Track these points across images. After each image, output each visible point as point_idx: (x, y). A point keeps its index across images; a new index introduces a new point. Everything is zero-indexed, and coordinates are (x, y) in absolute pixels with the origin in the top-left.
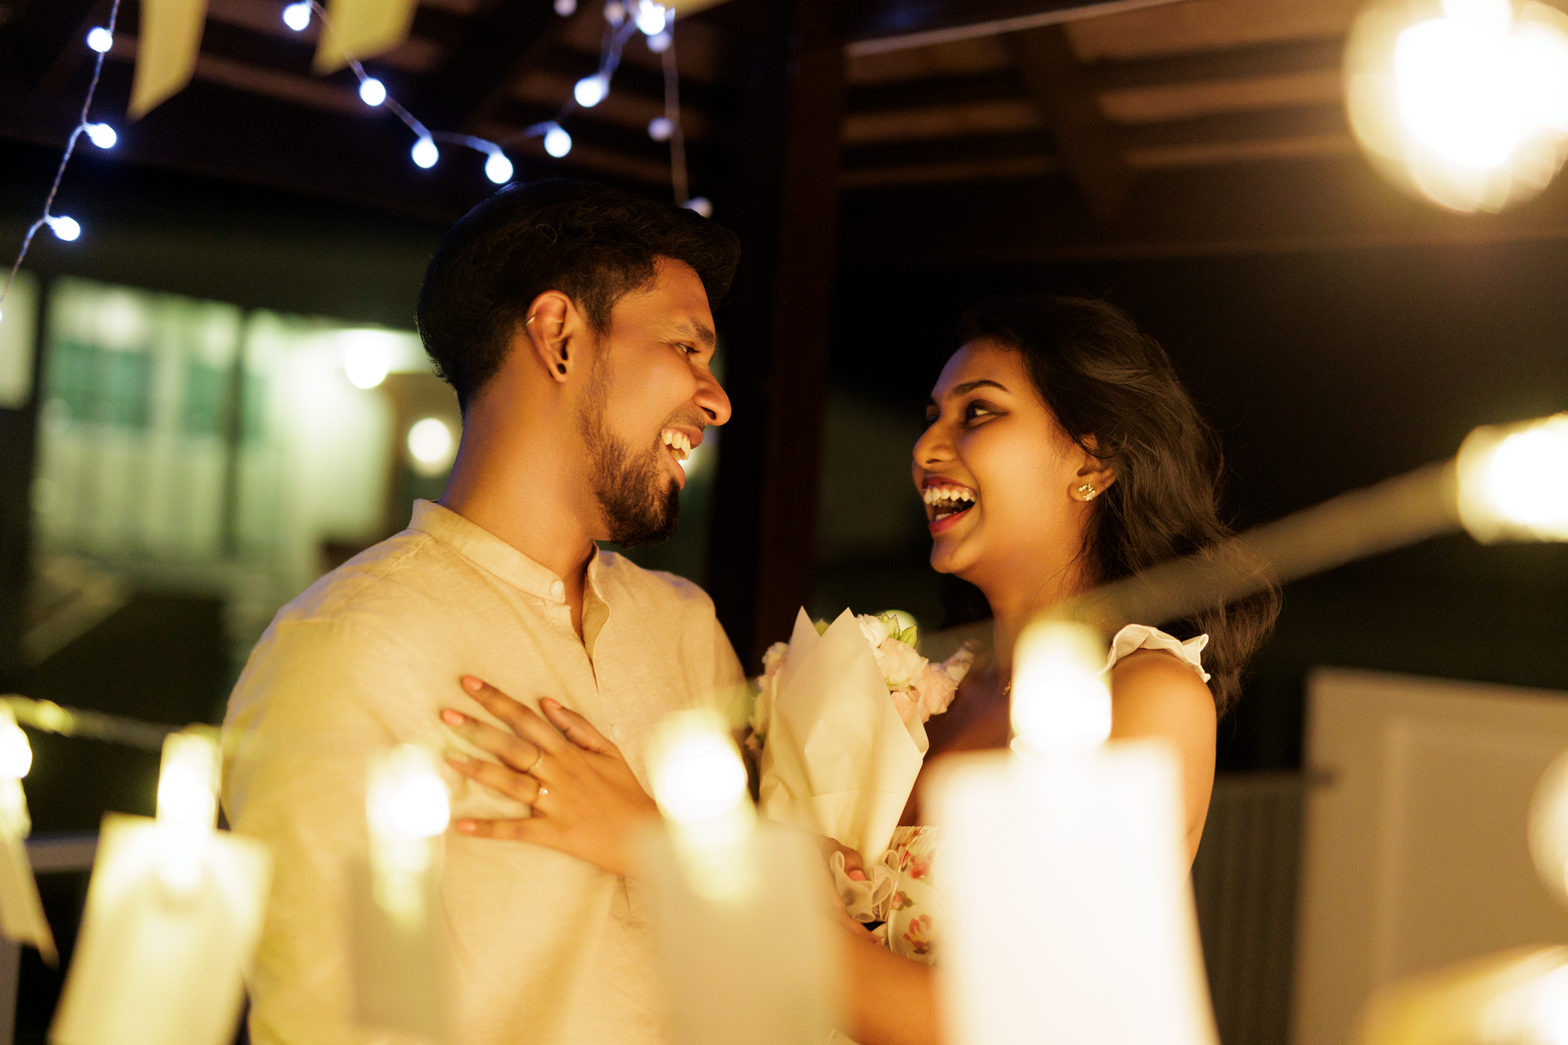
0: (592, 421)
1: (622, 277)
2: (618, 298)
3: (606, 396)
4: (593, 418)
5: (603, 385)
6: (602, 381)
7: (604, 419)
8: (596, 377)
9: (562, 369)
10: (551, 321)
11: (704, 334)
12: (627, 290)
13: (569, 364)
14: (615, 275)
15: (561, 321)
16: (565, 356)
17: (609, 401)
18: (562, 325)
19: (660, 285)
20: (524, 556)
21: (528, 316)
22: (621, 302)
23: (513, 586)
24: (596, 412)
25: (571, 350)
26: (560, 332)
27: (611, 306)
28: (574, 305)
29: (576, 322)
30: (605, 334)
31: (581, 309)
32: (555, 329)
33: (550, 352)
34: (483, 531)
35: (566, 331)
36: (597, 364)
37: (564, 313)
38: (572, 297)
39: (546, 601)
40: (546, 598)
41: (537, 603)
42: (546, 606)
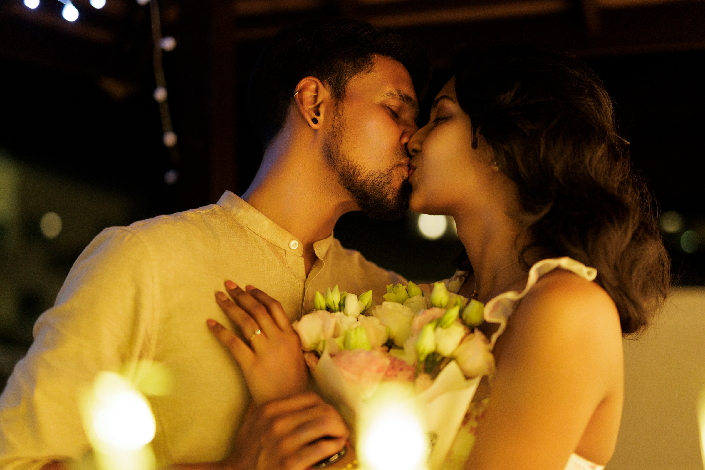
0: (333, 151)
1: (352, 66)
2: (349, 78)
3: (342, 136)
4: (334, 149)
5: (339, 130)
6: (339, 127)
7: (341, 150)
8: (336, 125)
9: (315, 121)
10: (308, 95)
11: (406, 98)
12: (355, 73)
13: (321, 119)
14: (347, 66)
15: (315, 95)
16: (318, 114)
17: (344, 140)
18: (316, 97)
19: (376, 70)
20: (272, 222)
21: (295, 92)
22: (352, 80)
23: (264, 239)
24: (335, 145)
25: (322, 110)
26: (316, 101)
27: (345, 84)
28: (323, 85)
29: (325, 94)
30: (341, 101)
31: (327, 86)
32: (311, 100)
33: (308, 112)
34: (250, 205)
35: (319, 100)
36: (336, 118)
37: (317, 90)
38: (321, 80)
39: (286, 251)
40: (287, 249)
41: (280, 251)
42: (286, 254)
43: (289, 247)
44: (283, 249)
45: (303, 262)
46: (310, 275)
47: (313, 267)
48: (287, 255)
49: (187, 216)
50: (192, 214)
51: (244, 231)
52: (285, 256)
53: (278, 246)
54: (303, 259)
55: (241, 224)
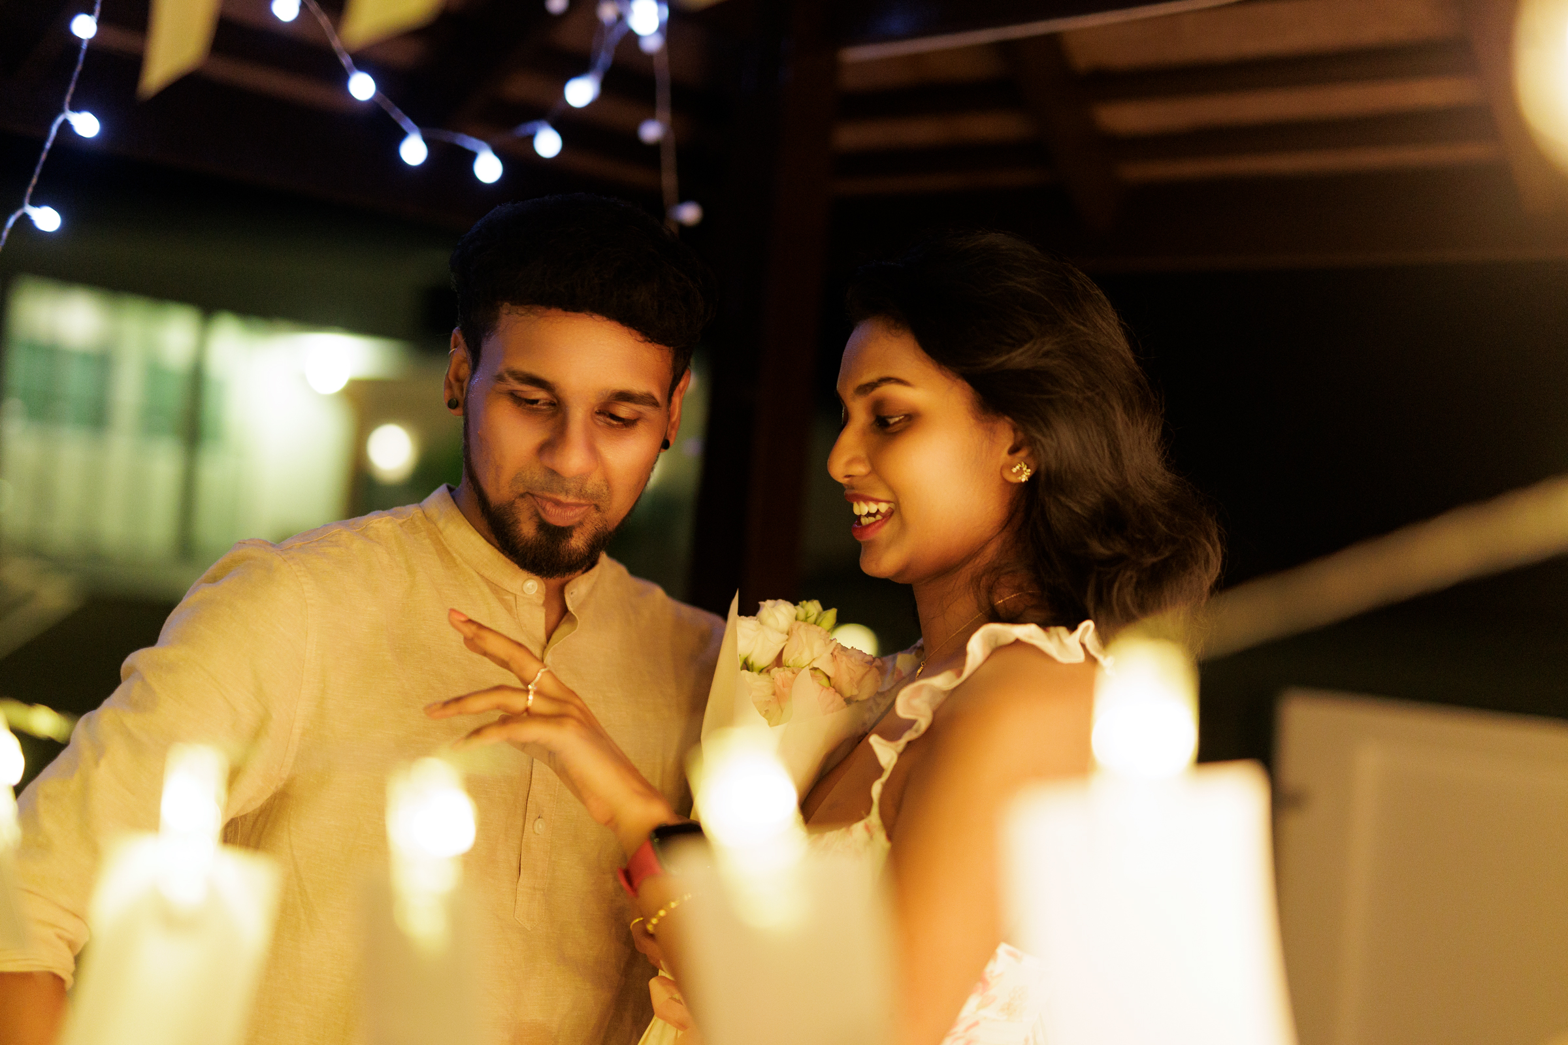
39: (517, 597)
40: (518, 593)
41: (506, 597)
42: (516, 602)
43: (522, 590)
44: (512, 593)
45: (543, 615)
46: (554, 636)
47: (561, 623)
48: (518, 602)
49: (371, 525)
50: (380, 521)
51: (453, 560)
52: (514, 603)
53: (504, 588)
54: (544, 610)
55: (449, 548)
